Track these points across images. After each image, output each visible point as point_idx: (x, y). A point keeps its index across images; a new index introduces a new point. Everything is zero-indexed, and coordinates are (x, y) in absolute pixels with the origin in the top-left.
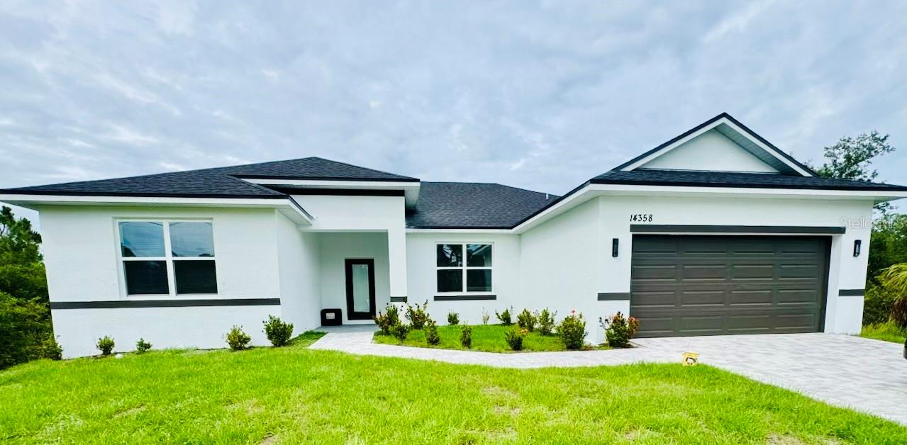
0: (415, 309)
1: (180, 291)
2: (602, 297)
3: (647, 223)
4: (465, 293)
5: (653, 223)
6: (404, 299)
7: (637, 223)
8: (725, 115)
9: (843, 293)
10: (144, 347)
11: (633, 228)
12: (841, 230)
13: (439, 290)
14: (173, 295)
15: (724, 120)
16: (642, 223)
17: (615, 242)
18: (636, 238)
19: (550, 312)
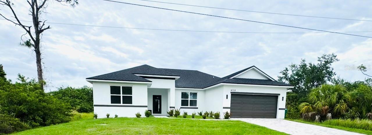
0: (177, 110)
1: (123, 103)
2: (224, 108)
3: (234, 91)
4: (189, 106)
5: (236, 91)
6: (174, 108)
7: (232, 91)
8: (254, 66)
9: (280, 109)
10: (116, 116)
11: (231, 92)
12: (279, 94)
13: (182, 105)
14: (122, 104)
15: (254, 67)
16: (233, 91)
17: (227, 96)
18: (232, 95)
19: (213, 112)
